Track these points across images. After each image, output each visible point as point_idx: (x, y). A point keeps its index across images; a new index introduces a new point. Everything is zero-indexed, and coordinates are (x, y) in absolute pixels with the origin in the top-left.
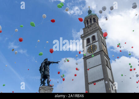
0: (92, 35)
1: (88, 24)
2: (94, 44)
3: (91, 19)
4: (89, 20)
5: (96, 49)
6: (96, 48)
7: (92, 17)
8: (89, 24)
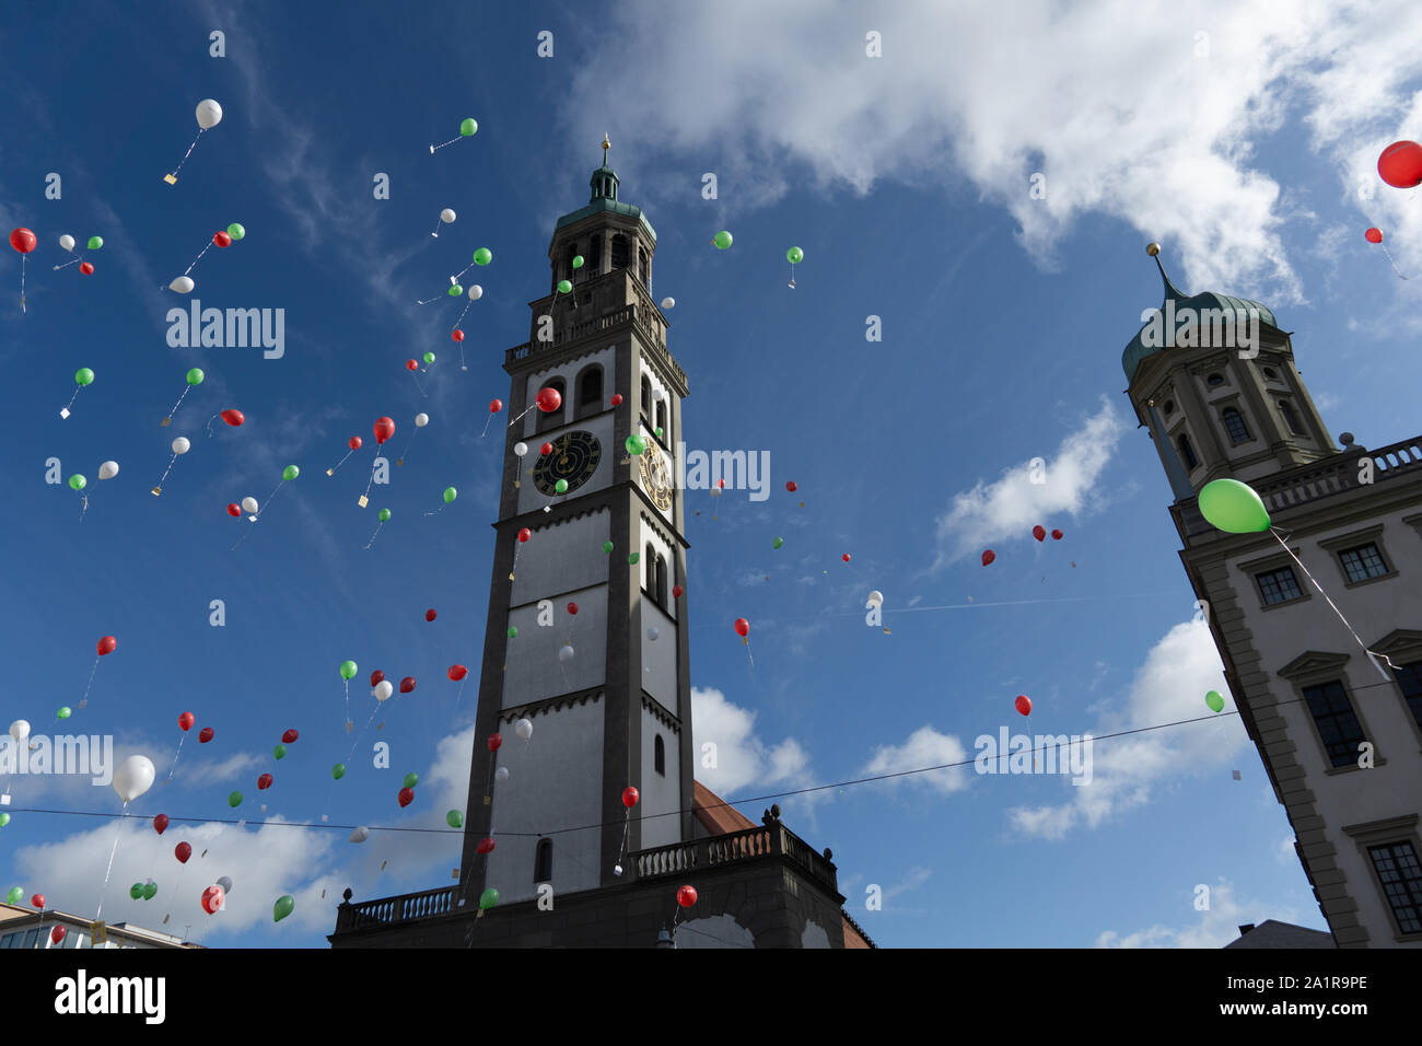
0: (583, 362)
2: (584, 427)
3: (598, 245)
4: (583, 247)
5: (589, 468)
6: (595, 461)
7: (605, 226)
8: (581, 278)
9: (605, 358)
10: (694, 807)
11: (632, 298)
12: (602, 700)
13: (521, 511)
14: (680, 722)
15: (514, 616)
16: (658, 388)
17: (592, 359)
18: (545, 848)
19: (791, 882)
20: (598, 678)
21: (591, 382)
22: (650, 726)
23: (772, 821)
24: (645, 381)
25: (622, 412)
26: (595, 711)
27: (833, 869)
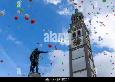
5: (80, 42)
7: (78, 15)
9: (81, 30)
12: (86, 70)
13: (72, 48)
15: (73, 61)
16: (86, 33)
17: (79, 30)
21: (79, 32)
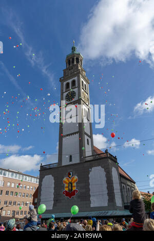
0: (72, 79)
1: (69, 64)
2: (73, 90)
3: (73, 59)
4: (71, 60)
5: (74, 97)
6: (75, 95)
7: (74, 56)
8: (71, 65)
9: (76, 78)
10: (94, 150)
11: (79, 68)
14: (91, 137)
16: (84, 83)
18: (71, 157)
19: (110, 161)
20: (77, 130)
21: (74, 82)
22: (86, 137)
23: (106, 152)
24: (82, 82)
25: (79, 87)
26: (77, 135)
27: (116, 159)
